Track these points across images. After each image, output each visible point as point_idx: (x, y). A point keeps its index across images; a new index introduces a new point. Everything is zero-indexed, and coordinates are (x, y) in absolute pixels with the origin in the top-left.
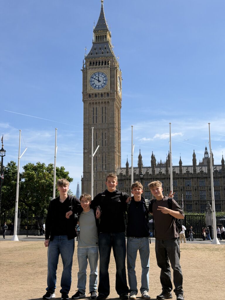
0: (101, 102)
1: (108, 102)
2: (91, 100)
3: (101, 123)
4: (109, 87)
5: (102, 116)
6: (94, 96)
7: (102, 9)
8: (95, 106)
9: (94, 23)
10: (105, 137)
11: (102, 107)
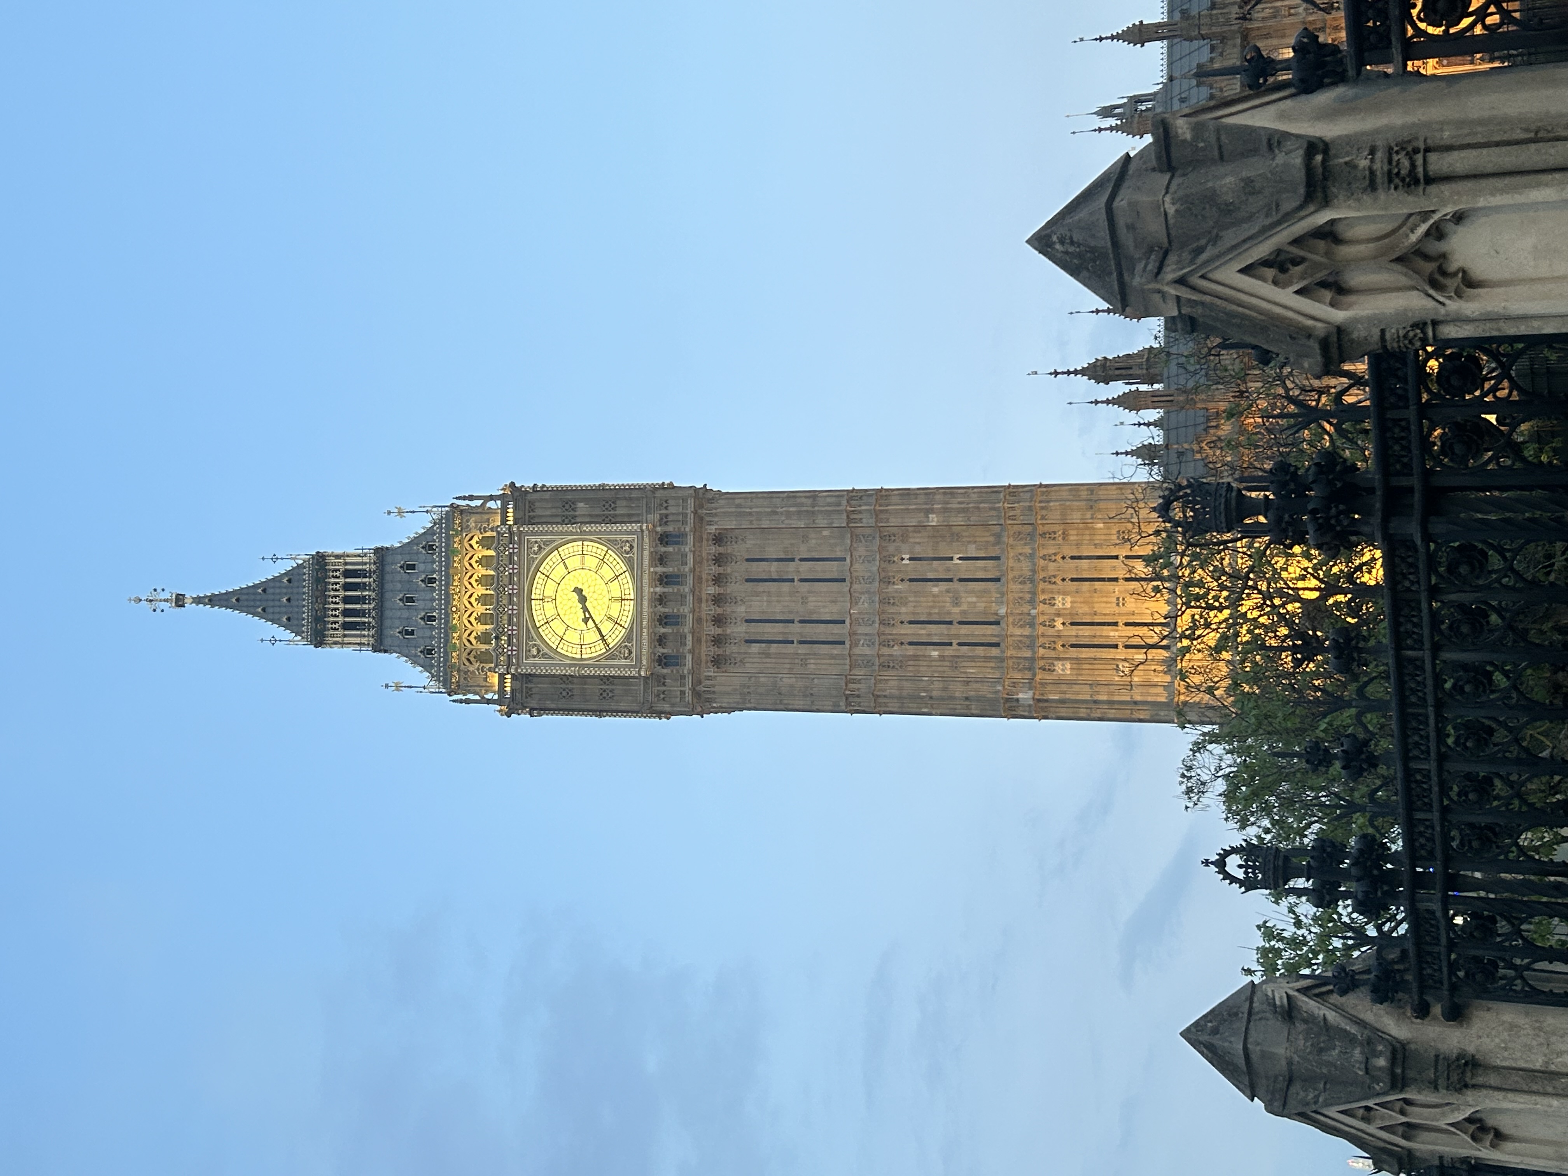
0: (712, 590)
1: (718, 539)
2: (692, 651)
3: (845, 587)
4: (621, 533)
5: (802, 580)
6: (667, 630)
7: (213, 600)
8: (738, 630)
9: (273, 641)
10: (935, 563)
11: (747, 580)
